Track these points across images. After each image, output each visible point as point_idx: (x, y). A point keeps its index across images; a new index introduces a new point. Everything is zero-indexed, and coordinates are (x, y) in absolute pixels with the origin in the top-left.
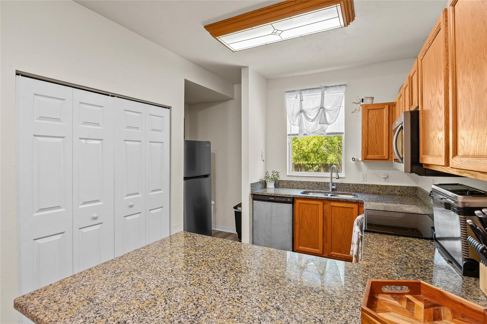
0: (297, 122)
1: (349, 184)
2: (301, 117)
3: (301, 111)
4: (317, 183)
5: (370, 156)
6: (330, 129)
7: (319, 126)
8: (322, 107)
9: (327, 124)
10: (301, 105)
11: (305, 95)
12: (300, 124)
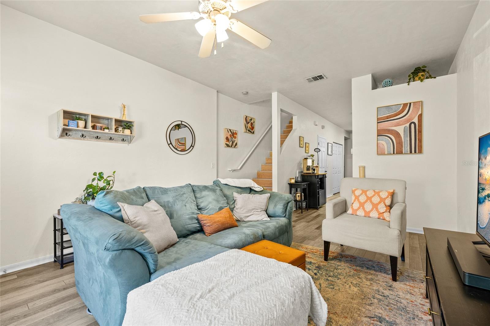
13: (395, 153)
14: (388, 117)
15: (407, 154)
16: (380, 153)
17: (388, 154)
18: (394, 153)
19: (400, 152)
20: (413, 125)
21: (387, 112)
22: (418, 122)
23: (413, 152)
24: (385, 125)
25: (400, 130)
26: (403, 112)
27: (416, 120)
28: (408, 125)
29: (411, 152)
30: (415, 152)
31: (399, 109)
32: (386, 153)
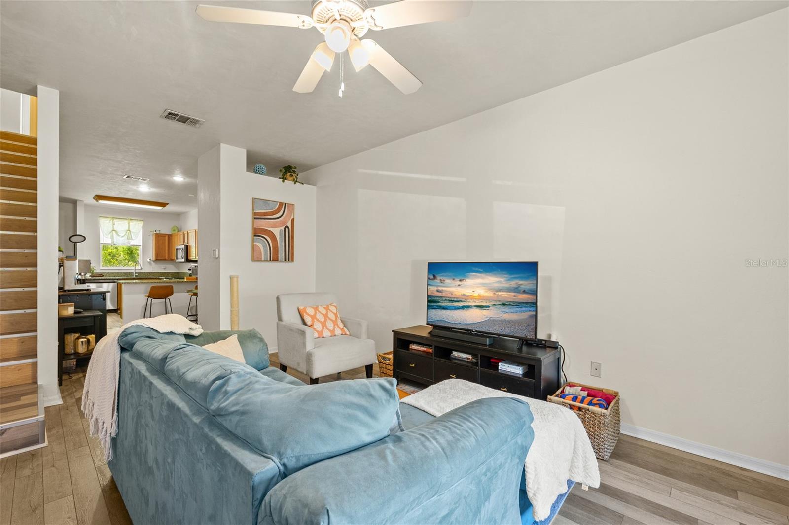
0: (110, 236)
1: (145, 273)
2: (113, 234)
3: (114, 230)
4: (124, 273)
5: (159, 258)
6: (133, 243)
7: (127, 241)
8: (129, 230)
9: (133, 240)
10: (113, 227)
11: (116, 221)
12: (112, 238)
13: (272, 259)
14: (265, 214)
15: (282, 261)
16: (256, 258)
17: (265, 261)
18: (270, 260)
19: (276, 259)
20: (287, 228)
21: (264, 207)
22: (292, 227)
23: (287, 260)
24: (262, 224)
25: (276, 231)
26: (279, 212)
27: (289, 224)
28: (283, 228)
29: (285, 260)
30: (289, 260)
31: (275, 207)
32: (263, 259)
